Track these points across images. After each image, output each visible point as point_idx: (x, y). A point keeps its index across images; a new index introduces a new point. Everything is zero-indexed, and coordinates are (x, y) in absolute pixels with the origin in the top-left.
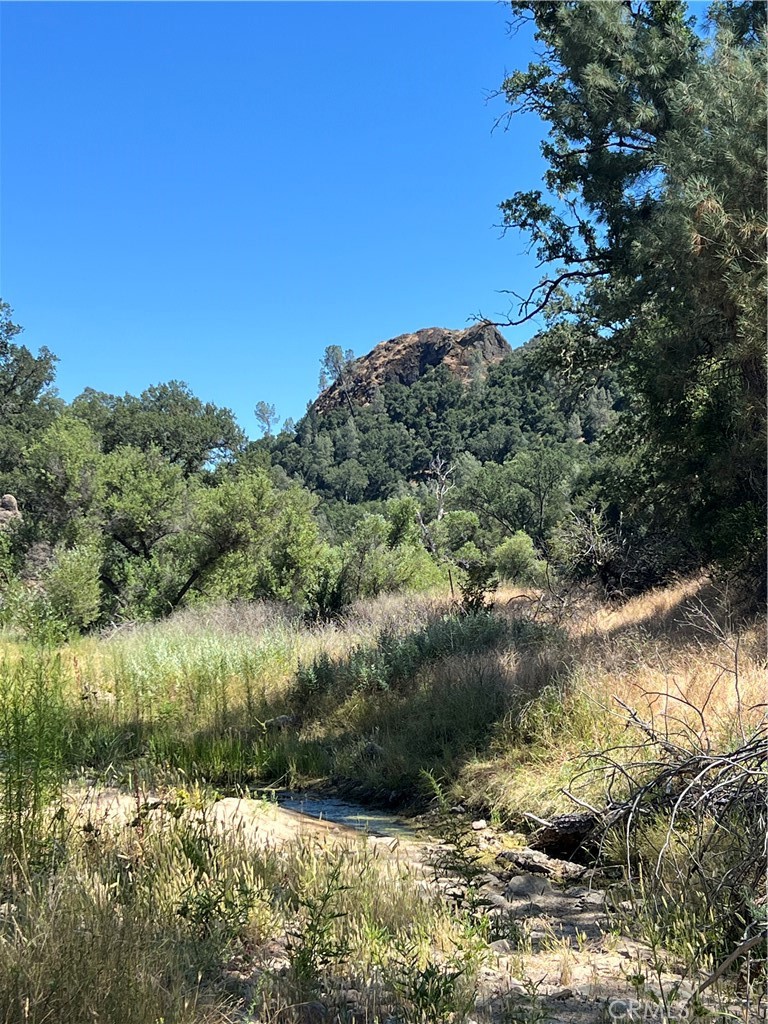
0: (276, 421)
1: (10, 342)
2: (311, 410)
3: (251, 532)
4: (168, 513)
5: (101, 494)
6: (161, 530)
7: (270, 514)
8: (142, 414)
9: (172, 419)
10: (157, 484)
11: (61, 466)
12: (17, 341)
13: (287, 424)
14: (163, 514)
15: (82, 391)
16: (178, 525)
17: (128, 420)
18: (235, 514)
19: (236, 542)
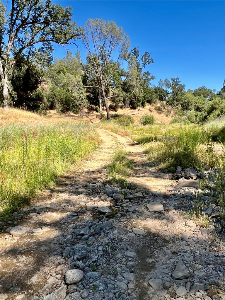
0: (216, 92)
1: (179, 84)
2: (222, 89)
3: (218, 107)
4: (204, 105)
5: (194, 103)
6: (203, 108)
7: (221, 104)
8: (198, 92)
9: (203, 92)
10: (202, 101)
11: (188, 99)
12: (180, 83)
13: (218, 92)
14: (203, 105)
15: (188, 90)
16: (206, 107)
17: (196, 93)
18: (215, 104)
19: (216, 109)
